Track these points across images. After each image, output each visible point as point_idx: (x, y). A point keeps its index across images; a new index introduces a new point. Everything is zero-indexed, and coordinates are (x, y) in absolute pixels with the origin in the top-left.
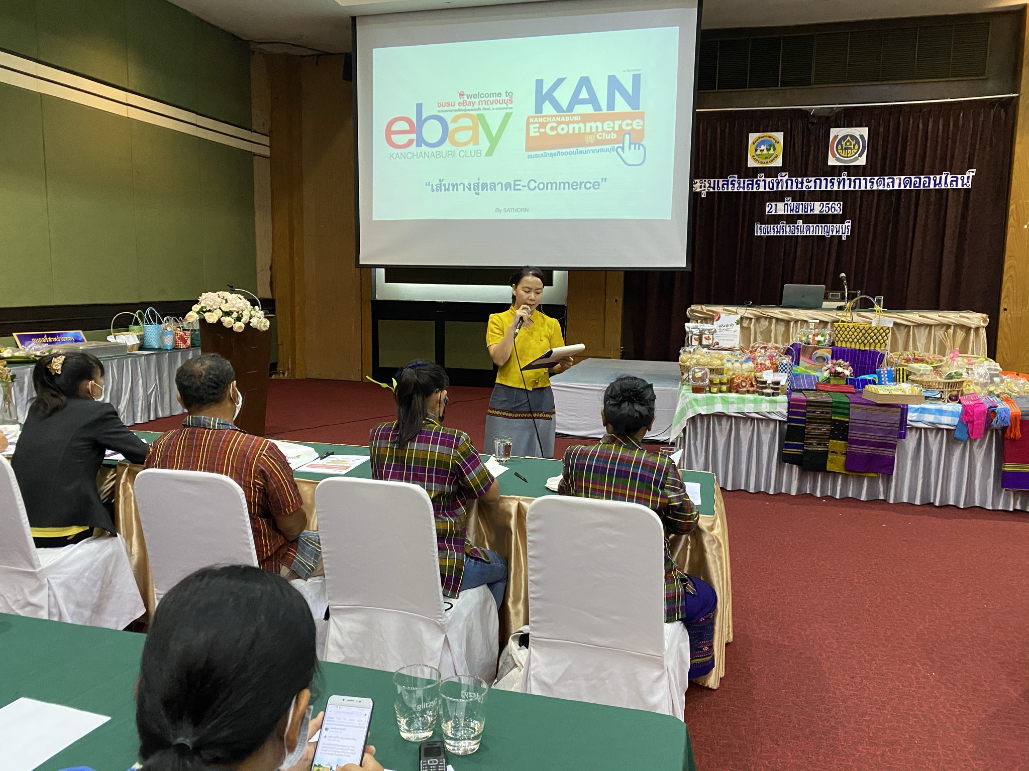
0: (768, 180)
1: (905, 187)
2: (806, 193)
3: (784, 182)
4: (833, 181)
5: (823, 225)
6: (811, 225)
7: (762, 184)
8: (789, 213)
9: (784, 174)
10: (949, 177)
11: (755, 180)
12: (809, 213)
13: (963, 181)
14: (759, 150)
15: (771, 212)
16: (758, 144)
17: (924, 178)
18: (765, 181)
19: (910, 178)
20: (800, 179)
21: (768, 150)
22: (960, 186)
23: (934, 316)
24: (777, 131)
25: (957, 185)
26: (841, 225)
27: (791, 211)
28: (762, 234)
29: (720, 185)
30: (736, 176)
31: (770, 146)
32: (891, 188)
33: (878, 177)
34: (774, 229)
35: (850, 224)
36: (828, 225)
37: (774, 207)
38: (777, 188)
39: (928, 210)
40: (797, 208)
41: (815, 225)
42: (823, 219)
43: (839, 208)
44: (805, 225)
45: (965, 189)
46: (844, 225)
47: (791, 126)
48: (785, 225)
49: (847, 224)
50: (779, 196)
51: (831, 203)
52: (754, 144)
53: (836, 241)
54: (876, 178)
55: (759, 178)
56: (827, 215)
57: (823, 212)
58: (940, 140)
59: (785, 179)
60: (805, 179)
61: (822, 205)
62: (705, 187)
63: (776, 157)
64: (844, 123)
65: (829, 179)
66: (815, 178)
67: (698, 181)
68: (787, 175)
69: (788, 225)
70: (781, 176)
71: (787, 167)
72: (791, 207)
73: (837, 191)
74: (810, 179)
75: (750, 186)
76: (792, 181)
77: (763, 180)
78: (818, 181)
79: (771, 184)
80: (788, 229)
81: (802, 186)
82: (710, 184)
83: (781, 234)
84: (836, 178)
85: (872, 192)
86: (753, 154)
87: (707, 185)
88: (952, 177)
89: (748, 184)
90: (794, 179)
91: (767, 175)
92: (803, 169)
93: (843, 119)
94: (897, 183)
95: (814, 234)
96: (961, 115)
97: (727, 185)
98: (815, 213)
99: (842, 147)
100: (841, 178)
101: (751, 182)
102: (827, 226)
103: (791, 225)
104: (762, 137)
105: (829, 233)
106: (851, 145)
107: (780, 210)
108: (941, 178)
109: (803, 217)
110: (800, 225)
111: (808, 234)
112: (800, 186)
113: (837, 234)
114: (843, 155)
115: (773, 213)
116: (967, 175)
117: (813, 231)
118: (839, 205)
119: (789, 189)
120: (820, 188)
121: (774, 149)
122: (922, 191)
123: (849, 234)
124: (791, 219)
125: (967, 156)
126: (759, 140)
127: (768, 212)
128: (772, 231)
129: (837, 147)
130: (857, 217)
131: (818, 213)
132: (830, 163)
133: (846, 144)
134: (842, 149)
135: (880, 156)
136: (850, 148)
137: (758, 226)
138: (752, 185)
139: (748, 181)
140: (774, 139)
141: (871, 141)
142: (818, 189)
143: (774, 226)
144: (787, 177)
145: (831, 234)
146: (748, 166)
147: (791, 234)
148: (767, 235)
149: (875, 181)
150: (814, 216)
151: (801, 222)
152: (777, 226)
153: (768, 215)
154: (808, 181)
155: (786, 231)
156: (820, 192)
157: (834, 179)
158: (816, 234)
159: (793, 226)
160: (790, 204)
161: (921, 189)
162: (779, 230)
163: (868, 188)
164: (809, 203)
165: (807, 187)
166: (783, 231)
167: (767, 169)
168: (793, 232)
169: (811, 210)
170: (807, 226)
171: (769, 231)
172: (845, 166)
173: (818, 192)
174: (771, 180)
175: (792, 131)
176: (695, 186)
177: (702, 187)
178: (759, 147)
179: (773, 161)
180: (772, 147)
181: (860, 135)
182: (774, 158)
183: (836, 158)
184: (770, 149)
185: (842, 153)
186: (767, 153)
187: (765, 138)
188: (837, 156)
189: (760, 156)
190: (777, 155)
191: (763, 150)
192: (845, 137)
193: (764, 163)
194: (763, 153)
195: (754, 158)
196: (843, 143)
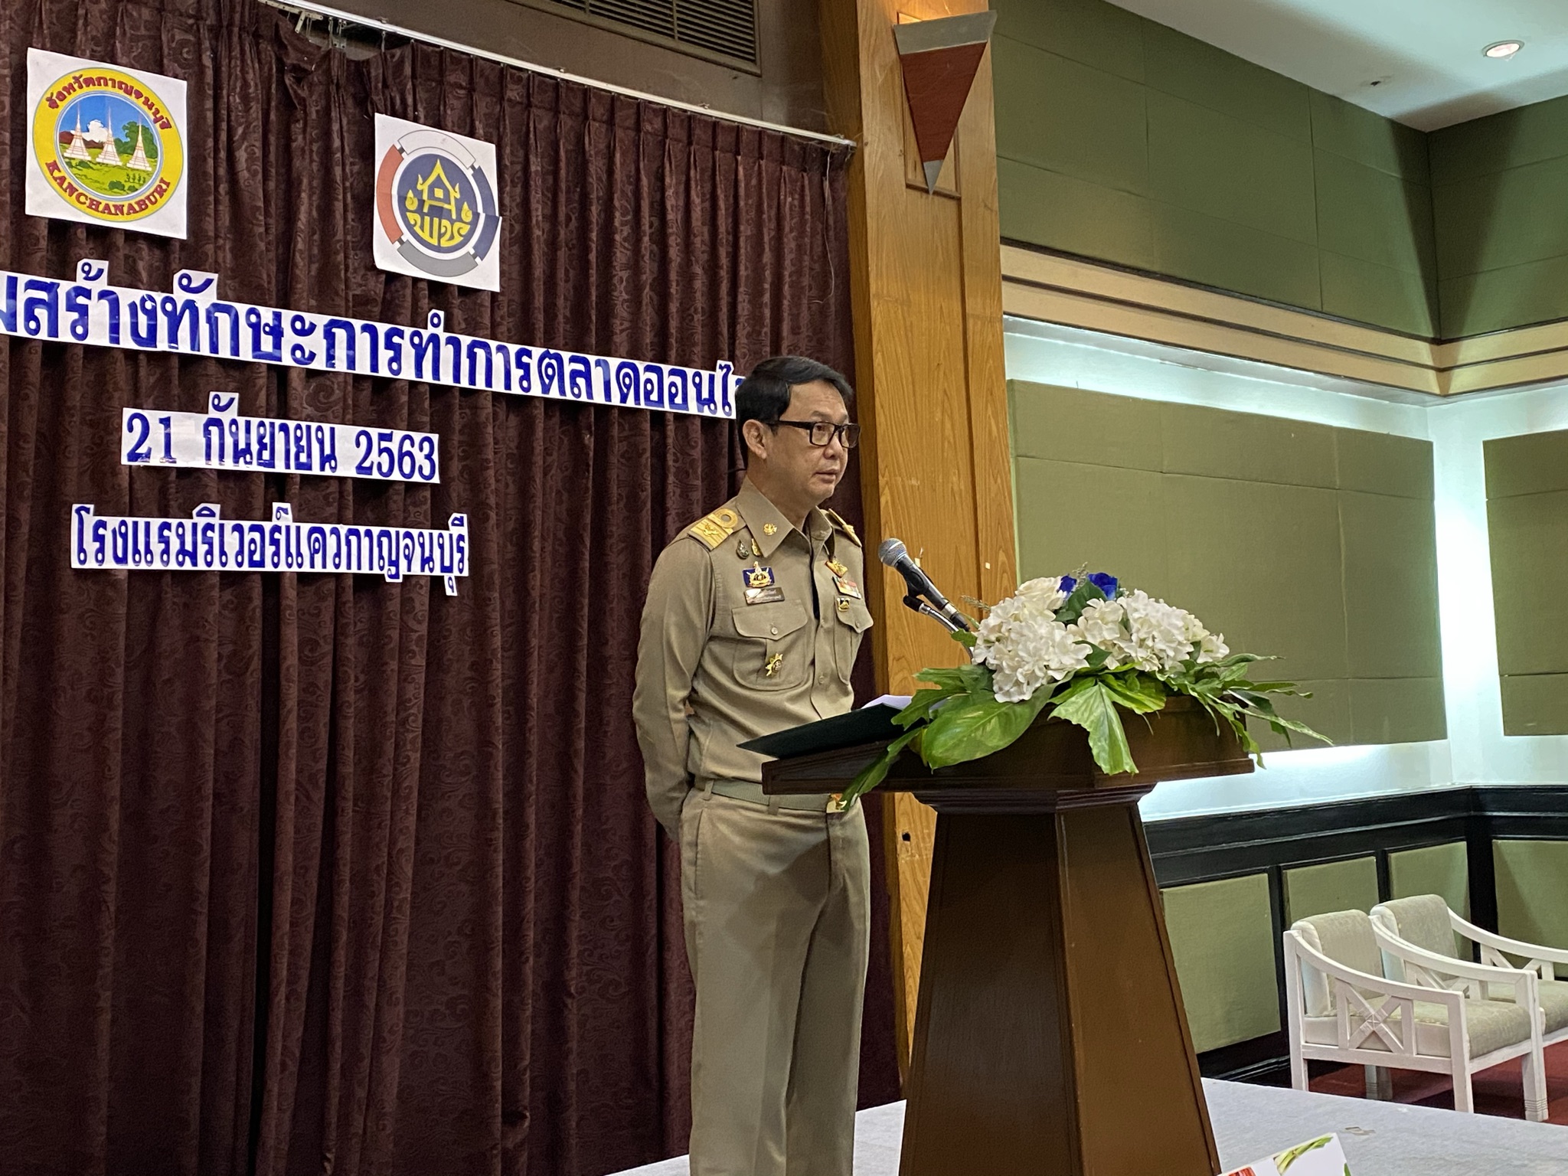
0: (128, 296)
1: (624, 398)
2: (295, 383)
3: (203, 317)
4: (396, 340)
5: (376, 530)
6: (327, 528)
7: (99, 311)
8: (229, 464)
9: (198, 277)
10: (732, 379)
12: (316, 470)
14: (77, 143)
15: (148, 455)
16: (73, 109)
17: (671, 372)
18: (111, 297)
19: (634, 368)
20: (267, 314)
21: (125, 149)
24: (161, 67)
26: (436, 533)
27: (238, 454)
28: (110, 564)
31: (132, 130)
32: (584, 398)
33: (543, 350)
34: (165, 541)
35: (464, 531)
36: (393, 530)
37: (157, 432)
38: (173, 338)
40: (262, 446)
41: (343, 529)
42: (371, 501)
43: (429, 457)
44: (305, 527)
46: (446, 534)
47: (216, 64)
48: (216, 521)
49: (456, 531)
50: (181, 382)
51: (398, 435)
52: (53, 104)
53: (422, 600)
54: (537, 352)
55: (81, 281)
56: (383, 487)
57: (369, 470)
59: (205, 300)
60: (287, 315)
61: (363, 439)
63: (161, 192)
64: (415, 107)
65: (381, 328)
66: (327, 319)
68: (214, 286)
69: (229, 524)
70: (187, 289)
71: (212, 251)
72: (235, 436)
73: (412, 384)
74: (309, 317)
75: (41, 313)
76: (234, 315)
77: (103, 295)
79: (143, 319)
80: (232, 541)
81: (277, 345)
83: (201, 566)
84: (408, 331)
85: (523, 403)
86: (54, 153)
89: (31, 303)
90: (242, 308)
91: (121, 274)
92: (277, 270)
94: (598, 380)
95: (343, 569)
98: (339, 473)
99: (422, 203)
100: (426, 334)
101: (42, 295)
102: (388, 534)
103: (246, 524)
104: (89, 82)
105: (395, 563)
106: (447, 200)
107: (188, 448)
108: (712, 378)
109: (295, 490)
110: (282, 524)
111: (318, 569)
112: (267, 343)
113: (427, 572)
114: (425, 236)
115: (154, 461)
117: (338, 555)
118: (426, 445)
119: (224, 352)
120: (351, 362)
121: (152, 153)
122: (669, 417)
123: (466, 573)
124: (241, 495)
126: (79, 94)
127: (133, 456)
128: (157, 547)
129: (402, 199)
131: (352, 473)
132: (377, 264)
134: (419, 210)
136: (447, 214)
137: (83, 521)
138: (52, 308)
139: (31, 285)
140: (148, 104)
142: (341, 366)
143: (167, 526)
144: (211, 295)
145: (403, 570)
146: (28, 212)
147: (246, 568)
148: (131, 565)
149: (533, 364)
150: (334, 487)
151: (285, 511)
152: (181, 525)
153: (130, 466)
154: (298, 325)
155: (223, 553)
156: (350, 381)
157: (401, 335)
158: (349, 566)
159: (253, 529)
160: (234, 422)
161: (664, 413)
162: (189, 547)
163: (516, 389)
164: (314, 425)
165: (298, 354)
166: (210, 552)
167: (120, 241)
168: (257, 557)
169: (327, 459)
170: (312, 531)
171: (141, 547)
172: (431, 283)
173: (346, 382)
174: (143, 301)
175: (217, 87)
178: (78, 126)
179: (147, 206)
180: (140, 138)
181: (473, 167)
182: (152, 194)
183: (401, 242)
184: (134, 150)
185: (422, 228)
186: (120, 164)
187: (103, 88)
188: (404, 238)
189: (85, 171)
190: (162, 181)
191: (100, 146)
192: (424, 164)
193: (107, 207)
194: (98, 160)
195: (56, 174)
196: (423, 186)
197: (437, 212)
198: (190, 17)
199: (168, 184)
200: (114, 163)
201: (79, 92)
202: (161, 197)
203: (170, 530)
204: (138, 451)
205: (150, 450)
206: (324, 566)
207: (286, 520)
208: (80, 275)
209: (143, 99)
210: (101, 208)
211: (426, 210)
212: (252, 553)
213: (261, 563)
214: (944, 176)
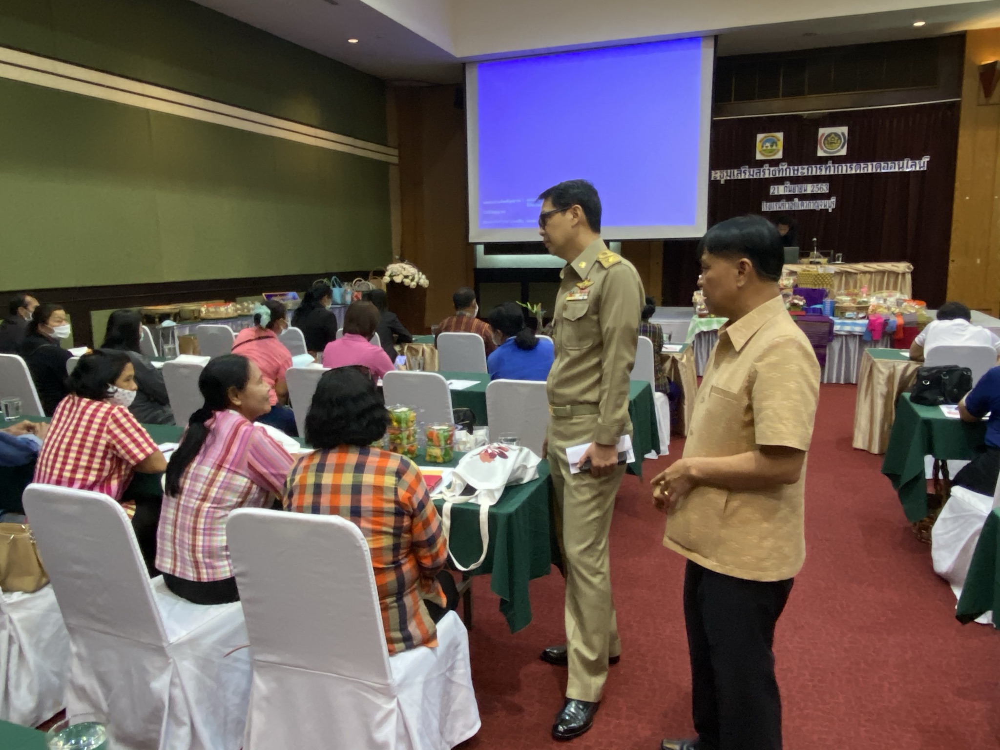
0: (772, 169)
1: (876, 170)
2: (801, 178)
3: (785, 170)
4: (821, 168)
5: (815, 202)
6: (804, 202)
7: (767, 172)
8: (788, 193)
9: (784, 164)
12: (803, 192)
13: (920, 164)
16: (764, 142)
17: (891, 163)
18: (769, 170)
19: (880, 164)
20: (796, 168)
21: (772, 146)
22: (917, 169)
23: (874, 266)
24: (778, 131)
25: (915, 168)
26: (828, 201)
27: (789, 191)
28: (768, 210)
29: (735, 174)
30: (747, 167)
31: (773, 143)
32: (866, 172)
33: (856, 164)
34: (777, 206)
35: (834, 200)
36: (818, 201)
37: (777, 189)
38: (779, 174)
39: (894, 188)
40: (794, 190)
41: (808, 202)
42: (814, 197)
43: (826, 188)
44: (800, 202)
45: (922, 171)
46: (830, 201)
47: (789, 128)
48: (785, 202)
49: (832, 200)
50: (780, 181)
51: (820, 185)
52: (760, 142)
53: (824, 213)
54: (854, 165)
55: (764, 168)
56: (817, 194)
57: (814, 191)
58: (902, 134)
59: (784, 167)
60: (800, 167)
61: (813, 186)
62: (723, 176)
64: (829, 124)
65: (818, 166)
66: (807, 166)
67: (717, 171)
69: (787, 203)
70: (782, 166)
71: (787, 159)
72: (789, 188)
73: (824, 175)
74: (804, 167)
75: (758, 174)
76: (790, 168)
79: (774, 172)
80: (787, 205)
81: (798, 173)
82: (728, 173)
84: (824, 166)
85: (851, 175)
86: (760, 150)
87: (725, 174)
88: (911, 162)
89: (756, 173)
90: (791, 167)
91: (771, 166)
92: (799, 160)
93: (828, 121)
94: (870, 168)
95: (808, 208)
97: (741, 173)
98: (807, 192)
99: (828, 142)
100: (828, 165)
101: (758, 171)
104: (767, 137)
105: (818, 207)
106: (834, 140)
107: (781, 191)
108: (903, 163)
109: (799, 196)
110: (796, 202)
111: (802, 209)
112: (796, 172)
113: (825, 208)
114: (829, 148)
115: (776, 194)
116: (923, 160)
117: (806, 206)
118: (826, 186)
119: (788, 175)
120: (812, 173)
121: (777, 145)
123: (834, 208)
124: (789, 198)
125: (923, 145)
126: (765, 139)
127: (773, 193)
128: (775, 207)
129: (824, 142)
130: (841, 194)
131: (810, 192)
132: (819, 155)
133: (831, 139)
134: (828, 144)
135: (857, 148)
136: (834, 143)
137: (764, 204)
138: (760, 172)
139: (756, 170)
140: (776, 138)
141: (850, 137)
142: (810, 174)
143: (777, 203)
144: (786, 166)
145: (820, 208)
146: (756, 159)
148: (771, 210)
149: (853, 167)
150: (807, 195)
151: (797, 200)
152: (779, 203)
153: (772, 195)
154: (802, 168)
156: (811, 176)
159: (791, 203)
160: (789, 186)
161: (888, 172)
162: (780, 207)
163: (848, 172)
164: (803, 185)
165: (802, 173)
166: (784, 207)
167: (771, 161)
169: (805, 190)
170: (802, 203)
171: (773, 207)
174: (774, 169)
175: (789, 132)
176: (716, 175)
177: (720, 176)
178: (764, 144)
179: (775, 154)
180: (775, 143)
181: (841, 132)
182: (776, 152)
183: (823, 150)
185: (828, 146)
187: (769, 137)
189: (765, 151)
191: (768, 146)
192: (829, 135)
193: (769, 156)
194: (768, 149)
195: (761, 152)
196: (829, 139)
197: (831, 143)
199: (779, 150)
200: (770, 149)
202: (778, 152)
205: (775, 192)
206: (804, 208)
212: (791, 207)
214: (994, 98)
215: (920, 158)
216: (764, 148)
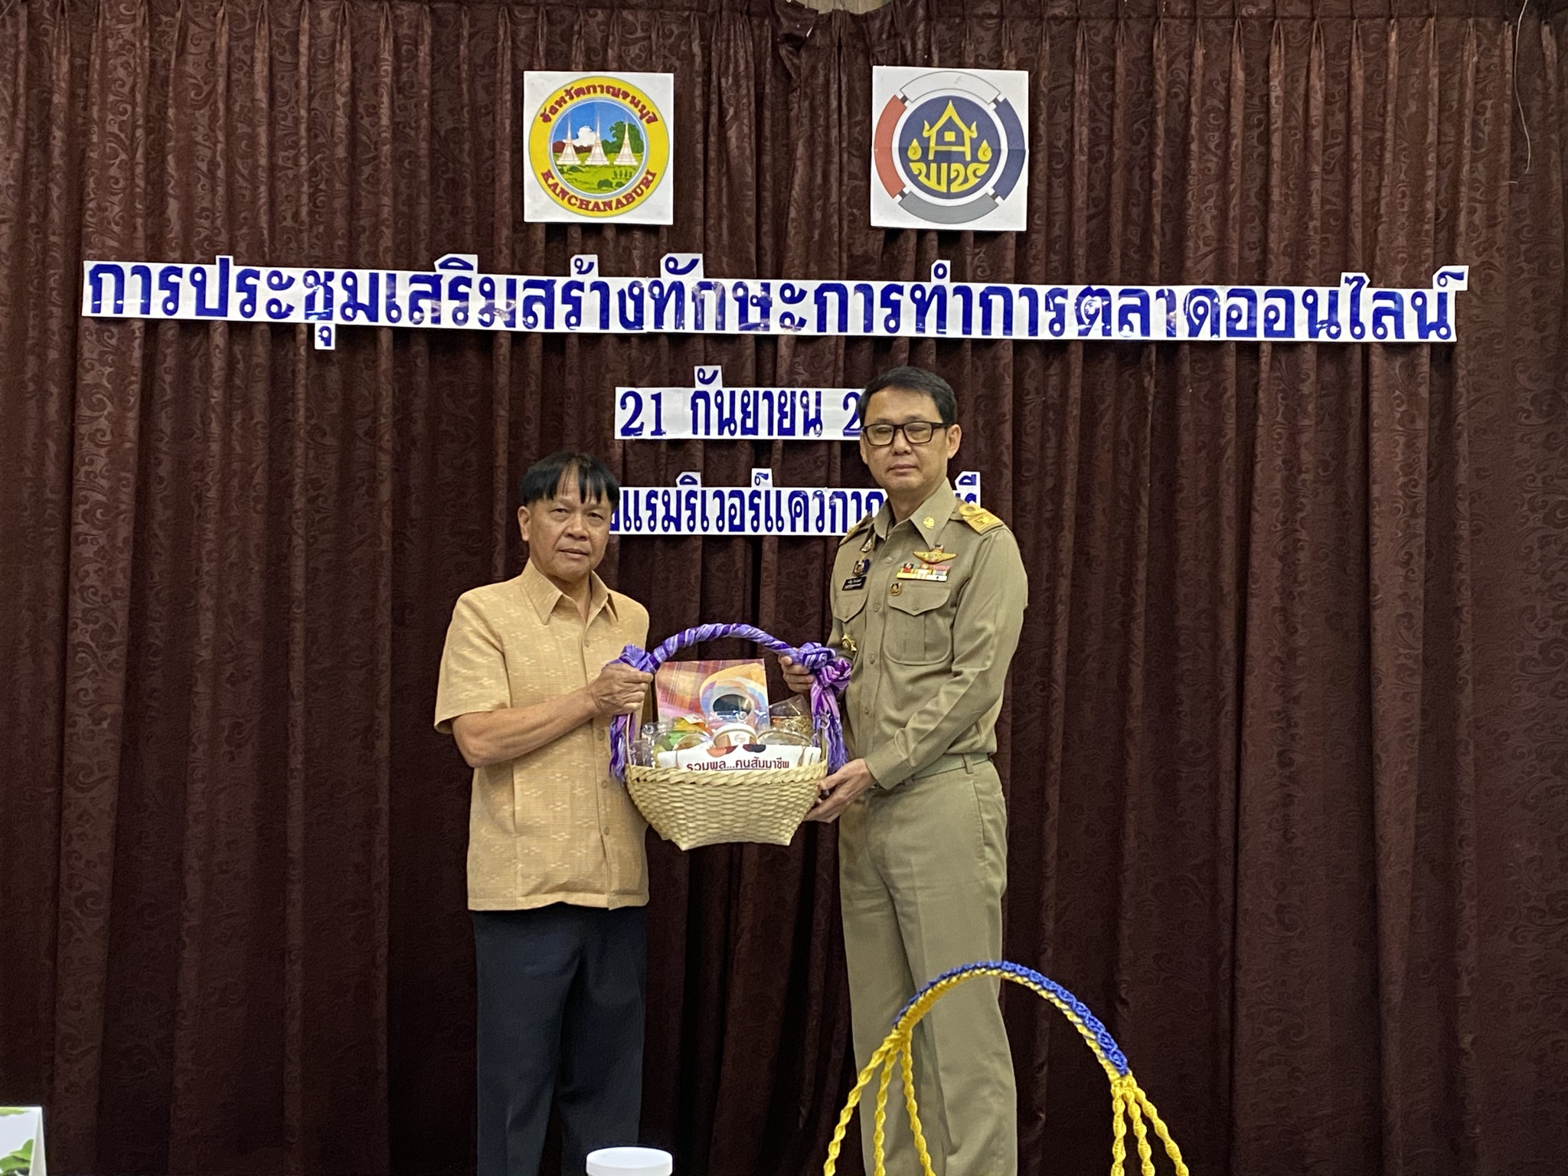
0: (617, 284)
1: (1194, 330)
2: (784, 350)
3: (693, 297)
4: (894, 296)
5: (864, 493)
6: (810, 491)
7: (591, 301)
8: (714, 435)
9: (684, 259)
10: (1367, 293)
11: (560, 282)
12: (799, 435)
13: (1422, 311)
14: (569, 150)
15: (641, 428)
16: (565, 119)
17: (1268, 295)
18: (602, 288)
19: (1211, 294)
20: (754, 287)
21: (611, 148)
22: (1411, 335)
24: (646, 66)
25: (1399, 331)
27: (722, 425)
29: (403, 300)
30: (473, 259)
31: (619, 130)
32: (1136, 335)
33: (1082, 288)
34: (651, 507)
35: (976, 490)
37: (649, 406)
38: (659, 321)
39: (1294, 433)
40: (746, 415)
41: (828, 492)
44: (786, 492)
45: (1433, 345)
47: (706, 49)
48: (698, 488)
50: (669, 360)
52: (546, 118)
54: (1075, 290)
55: (575, 276)
58: (1317, 134)
59: (690, 281)
60: (776, 285)
62: (329, 302)
63: (647, 183)
64: (928, 51)
65: (878, 286)
66: (816, 284)
67: (298, 273)
68: (700, 265)
69: (710, 491)
70: (674, 271)
71: (699, 229)
72: (720, 406)
73: (914, 341)
74: (798, 284)
75: (539, 309)
76: (719, 289)
77: (595, 286)
78: (832, 298)
79: (630, 304)
80: (713, 507)
81: (765, 314)
82: (353, 291)
83: (685, 531)
84: (908, 286)
85: (1059, 347)
86: (548, 163)
87: (341, 296)
88: (1377, 296)
89: (529, 301)
90: (728, 284)
91: (610, 265)
92: (768, 242)
93: (921, 28)
94: (1159, 313)
95: (827, 532)
96: (1393, 37)
97: (436, 295)
98: (824, 437)
99: (925, 150)
100: (928, 287)
101: (541, 292)
103: (726, 490)
104: (580, 92)
106: (960, 140)
107: (676, 422)
108: (1334, 295)
109: (777, 455)
110: (762, 489)
111: (800, 531)
112: (754, 314)
114: (932, 184)
115: (646, 435)
116: (1437, 289)
117: (821, 517)
119: (710, 328)
120: (843, 325)
121: (638, 147)
122: (1264, 347)
124: (724, 463)
125: (1430, 205)
126: (570, 104)
127: (626, 430)
128: (645, 514)
129: (903, 151)
130: (1007, 458)
131: (840, 436)
132: (875, 222)
133: (940, 135)
134: (924, 159)
135: (1080, 200)
136: (960, 157)
138: (549, 303)
139: (529, 284)
140: (635, 102)
141: (1042, 128)
142: (832, 329)
143: (654, 494)
144: (697, 275)
146: (527, 219)
147: (726, 532)
148: (622, 531)
149: (1070, 304)
150: (823, 451)
151: (766, 477)
152: (666, 493)
153: (624, 441)
154: (788, 293)
155: (704, 518)
156: (842, 344)
157: (900, 290)
158: (833, 529)
159: (732, 494)
160: (719, 393)
161: (1259, 343)
162: (673, 513)
163: (1044, 334)
164: (799, 391)
165: (787, 321)
166: (692, 517)
167: (610, 234)
168: (737, 522)
169: (811, 423)
170: (793, 495)
171: (631, 514)
172: (940, 233)
173: (837, 345)
174: (632, 286)
175: (708, 72)
176: (283, 296)
177: (310, 301)
178: (569, 134)
179: (634, 199)
180: (627, 136)
181: (995, 101)
182: (639, 187)
183: (903, 195)
184: (620, 147)
185: (928, 176)
186: (608, 163)
187: (592, 95)
188: (906, 191)
189: (575, 175)
190: (648, 172)
191: (589, 149)
192: (932, 109)
193: (596, 205)
194: (587, 163)
195: (551, 181)
196: (930, 132)
197: (945, 157)
198: (685, 9)
199: (654, 175)
200: (601, 164)
201: (570, 103)
202: (647, 187)
203: (657, 498)
204: (632, 426)
205: (642, 424)
206: (806, 529)
207: (766, 485)
208: (574, 270)
209: (629, 99)
210: (591, 206)
211: (931, 157)
212: (732, 518)
213: (741, 527)
215: (1419, 280)
216: (569, 158)
